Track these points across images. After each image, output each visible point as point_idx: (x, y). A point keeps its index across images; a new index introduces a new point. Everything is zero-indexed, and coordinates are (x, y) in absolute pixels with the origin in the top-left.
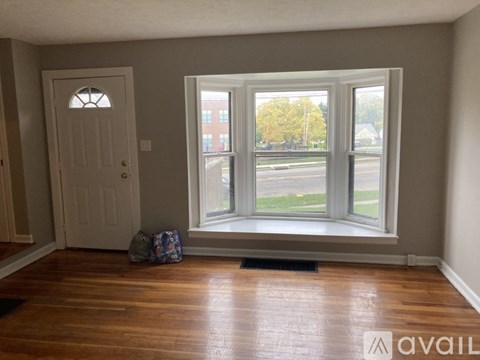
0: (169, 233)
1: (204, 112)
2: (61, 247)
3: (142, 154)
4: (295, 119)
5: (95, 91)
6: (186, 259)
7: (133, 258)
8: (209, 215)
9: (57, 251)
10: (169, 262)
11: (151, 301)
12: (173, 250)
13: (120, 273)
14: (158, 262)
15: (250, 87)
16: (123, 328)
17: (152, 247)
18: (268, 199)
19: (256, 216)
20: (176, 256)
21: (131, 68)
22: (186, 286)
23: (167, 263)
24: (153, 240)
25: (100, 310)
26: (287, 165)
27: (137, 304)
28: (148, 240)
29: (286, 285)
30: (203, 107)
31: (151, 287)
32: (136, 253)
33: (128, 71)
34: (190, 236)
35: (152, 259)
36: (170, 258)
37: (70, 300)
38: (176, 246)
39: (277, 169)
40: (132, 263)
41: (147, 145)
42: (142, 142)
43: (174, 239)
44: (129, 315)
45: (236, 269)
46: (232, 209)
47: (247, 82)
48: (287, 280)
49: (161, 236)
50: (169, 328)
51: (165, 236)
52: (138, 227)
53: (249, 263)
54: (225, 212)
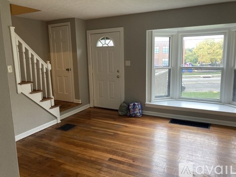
0: (136, 104)
1: (155, 48)
2: (92, 106)
3: (126, 67)
4: (218, 50)
5: (107, 38)
6: (144, 116)
7: (120, 113)
8: (156, 97)
9: (90, 107)
10: (136, 116)
11: (125, 132)
12: (138, 111)
13: (114, 119)
14: (131, 116)
15: (180, 34)
16: (111, 141)
17: (128, 109)
18: (197, 93)
19: (181, 99)
20: (139, 114)
21: (123, 28)
22: (141, 127)
23: (135, 117)
24: (129, 106)
25: (104, 133)
26: (210, 75)
27: (119, 132)
28: (127, 106)
29: (190, 133)
30: (155, 45)
31: (126, 126)
32: (121, 111)
33: (121, 29)
34: (146, 106)
35: (128, 114)
36: (136, 115)
37: (93, 127)
38: (139, 110)
39: (204, 77)
40: (120, 115)
41: (128, 63)
42: (126, 61)
43: (138, 107)
44: (115, 136)
45: (167, 123)
46: (169, 95)
47: (178, 32)
48: (191, 131)
49: (132, 104)
50: (131, 144)
51: (134, 105)
52: (123, 100)
53: (174, 121)
54: (164, 96)
